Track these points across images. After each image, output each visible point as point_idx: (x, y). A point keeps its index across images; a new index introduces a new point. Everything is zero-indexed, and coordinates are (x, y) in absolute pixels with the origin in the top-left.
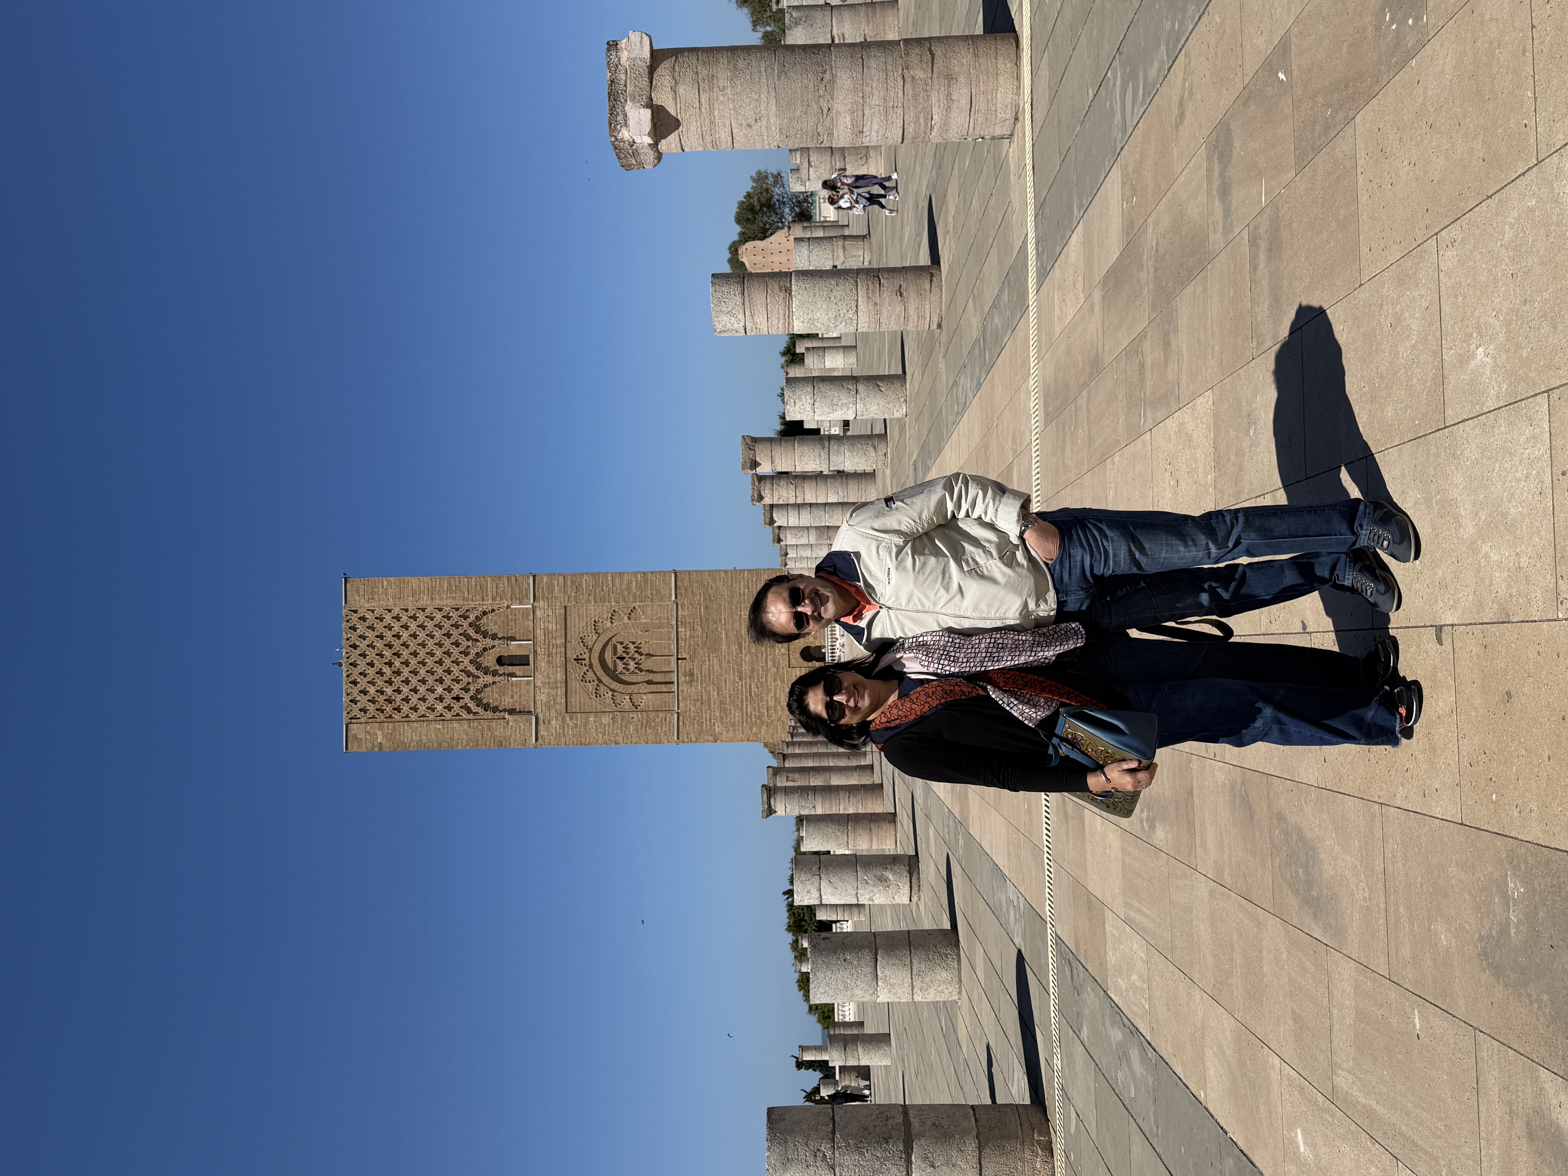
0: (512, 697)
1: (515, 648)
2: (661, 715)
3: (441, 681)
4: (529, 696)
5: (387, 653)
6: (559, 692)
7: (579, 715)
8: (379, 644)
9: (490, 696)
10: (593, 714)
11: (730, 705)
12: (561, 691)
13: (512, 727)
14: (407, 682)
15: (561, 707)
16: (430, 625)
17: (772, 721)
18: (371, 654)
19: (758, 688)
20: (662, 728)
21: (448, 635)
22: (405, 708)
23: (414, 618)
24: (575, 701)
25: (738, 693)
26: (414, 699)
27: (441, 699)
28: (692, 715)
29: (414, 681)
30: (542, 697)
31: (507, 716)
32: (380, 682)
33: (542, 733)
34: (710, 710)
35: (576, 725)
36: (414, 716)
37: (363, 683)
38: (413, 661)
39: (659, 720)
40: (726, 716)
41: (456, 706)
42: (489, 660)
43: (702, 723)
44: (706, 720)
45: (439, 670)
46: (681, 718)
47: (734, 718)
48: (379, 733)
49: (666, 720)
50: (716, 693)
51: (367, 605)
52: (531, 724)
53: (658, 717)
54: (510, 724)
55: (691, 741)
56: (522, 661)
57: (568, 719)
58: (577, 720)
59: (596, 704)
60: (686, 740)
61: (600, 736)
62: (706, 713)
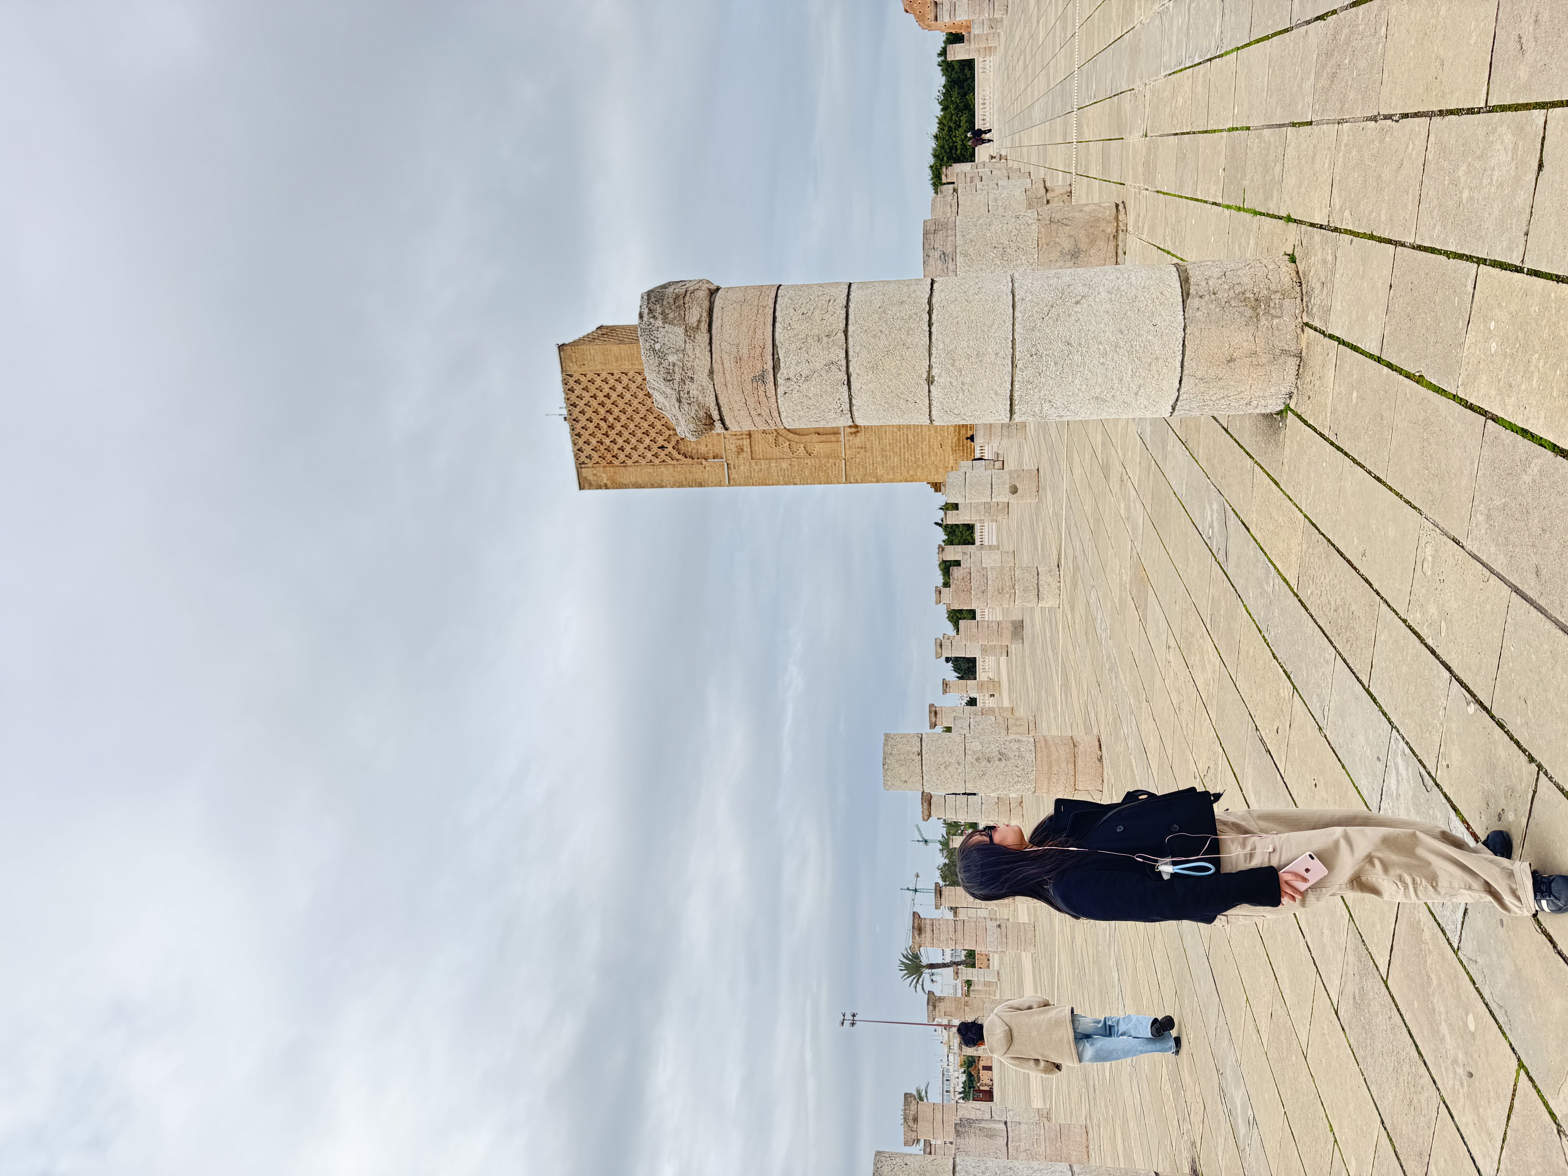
0: (707, 445)
2: (830, 461)
3: (647, 433)
4: (720, 446)
5: (602, 411)
6: (745, 443)
7: (762, 461)
8: (594, 403)
9: (689, 446)
10: (774, 461)
11: (889, 452)
12: (746, 442)
13: (708, 471)
14: (620, 434)
15: (747, 454)
16: (633, 386)
17: (926, 465)
18: (589, 412)
19: (914, 437)
20: (832, 471)
22: (622, 456)
23: (619, 380)
24: (759, 449)
25: (896, 442)
26: (628, 448)
27: (649, 448)
28: (858, 460)
29: (626, 434)
30: (731, 447)
31: (704, 462)
32: (599, 433)
33: (733, 476)
34: (872, 456)
35: (761, 469)
36: (629, 462)
37: (586, 435)
38: (623, 418)
39: (830, 465)
40: (887, 461)
41: (662, 454)
43: (866, 467)
44: (869, 465)
45: (645, 425)
46: (848, 463)
47: (894, 463)
48: (604, 475)
49: (835, 465)
50: (877, 443)
51: (581, 371)
52: (724, 468)
53: (828, 462)
54: (707, 468)
55: (857, 483)
57: (753, 464)
58: (761, 465)
59: (776, 452)
60: (852, 481)
61: (781, 478)
62: (869, 459)
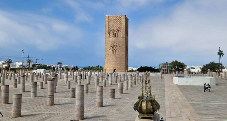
0: (111, 35)
1: (117, 35)
2: (108, 52)
5: (116, 20)
8: (117, 19)
9: (111, 32)
15: (110, 40)
16: (119, 25)
18: (116, 18)
21: (118, 27)
22: (110, 23)
24: (110, 42)
26: (111, 24)
29: (113, 23)
30: (111, 38)
31: (109, 34)
32: (113, 19)
34: (109, 58)
36: (109, 24)
37: (113, 18)
38: (115, 23)
41: (110, 28)
42: (115, 32)
45: (114, 26)
48: (107, 20)
51: (122, 18)
52: (108, 37)
56: (115, 36)
57: (108, 41)
59: (110, 45)
60: (105, 55)
61: (106, 45)
